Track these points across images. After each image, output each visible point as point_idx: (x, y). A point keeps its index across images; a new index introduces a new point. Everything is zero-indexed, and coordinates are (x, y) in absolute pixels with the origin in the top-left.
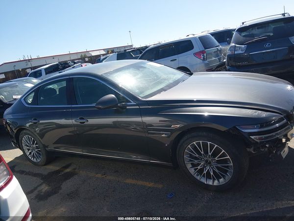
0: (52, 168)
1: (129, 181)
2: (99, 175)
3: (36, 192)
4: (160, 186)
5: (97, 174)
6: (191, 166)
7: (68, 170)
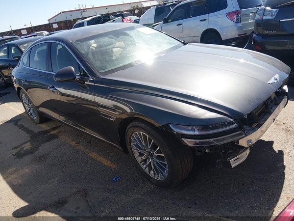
0: (45, 127)
1: (93, 155)
2: (73, 143)
3: (18, 149)
4: (114, 166)
5: (73, 141)
6: (138, 154)
7: (54, 132)
